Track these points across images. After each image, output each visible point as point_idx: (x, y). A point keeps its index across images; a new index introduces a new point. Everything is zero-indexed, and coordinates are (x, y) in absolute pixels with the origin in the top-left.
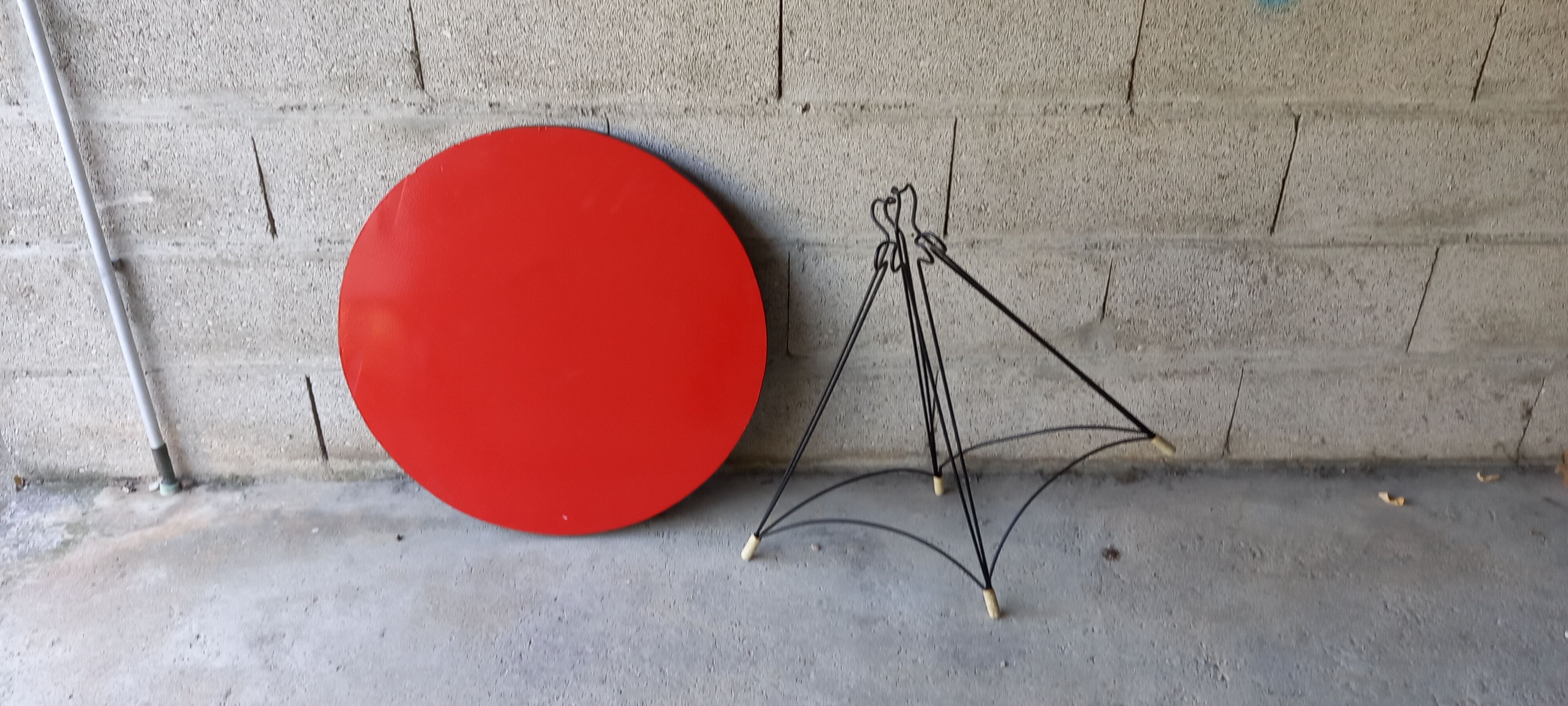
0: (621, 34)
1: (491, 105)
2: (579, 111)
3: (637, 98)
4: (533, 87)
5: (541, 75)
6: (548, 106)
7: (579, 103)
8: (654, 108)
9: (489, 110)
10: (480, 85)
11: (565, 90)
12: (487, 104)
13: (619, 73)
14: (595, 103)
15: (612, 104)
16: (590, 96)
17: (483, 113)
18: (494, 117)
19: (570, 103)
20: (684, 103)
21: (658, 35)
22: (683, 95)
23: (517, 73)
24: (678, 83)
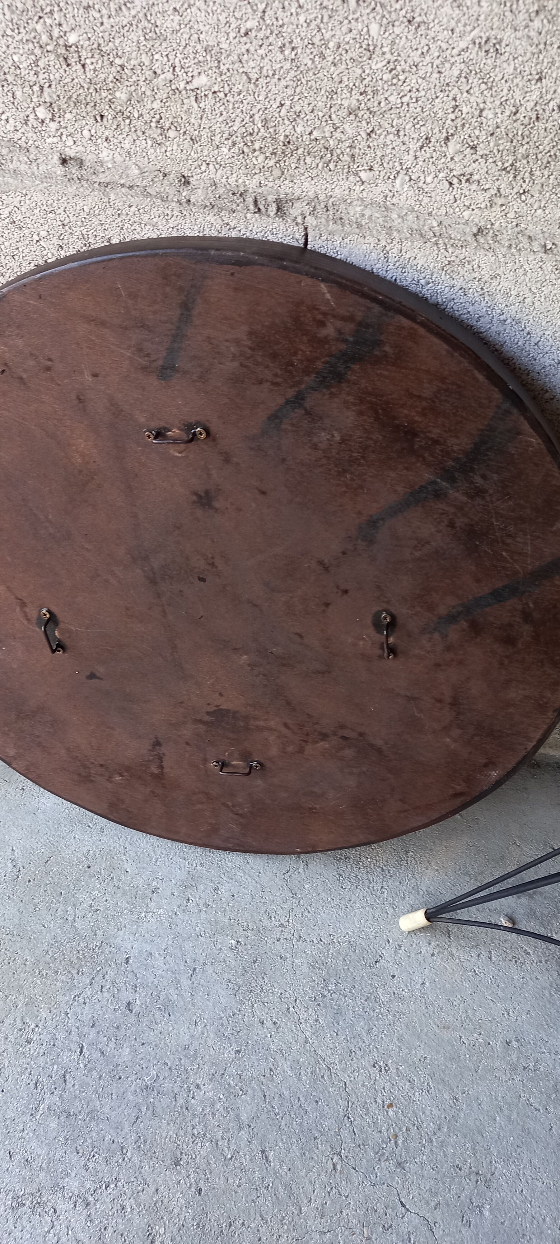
0: (374, 29)
1: (64, 161)
2: (250, 200)
3: (376, 193)
4: (155, 133)
5: (175, 108)
6: (185, 181)
7: (252, 184)
8: (411, 217)
9: (60, 170)
10: (42, 113)
11: (225, 150)
12: (56, 158)
13: (350, 130)
14: (285, 188)
15: (322, 197)
16: (276, 172)
17: (47, 177)
18: (71, 190)
19: (232, 180)
20: (477, 218)
21: (463, 45)
22: (482, 198)
23: (121, 95)
24: (479, 169)
